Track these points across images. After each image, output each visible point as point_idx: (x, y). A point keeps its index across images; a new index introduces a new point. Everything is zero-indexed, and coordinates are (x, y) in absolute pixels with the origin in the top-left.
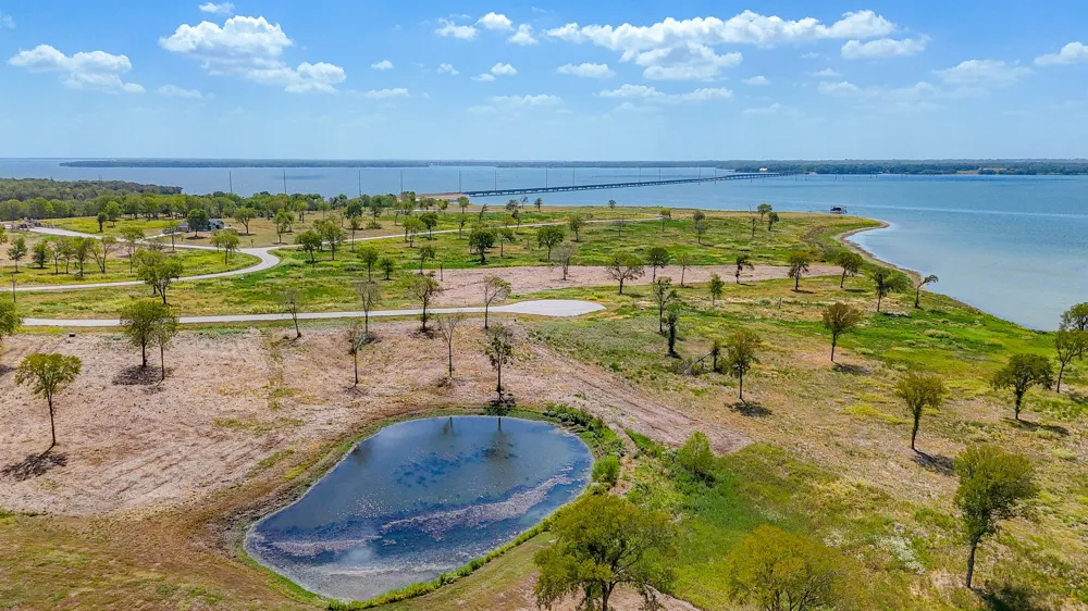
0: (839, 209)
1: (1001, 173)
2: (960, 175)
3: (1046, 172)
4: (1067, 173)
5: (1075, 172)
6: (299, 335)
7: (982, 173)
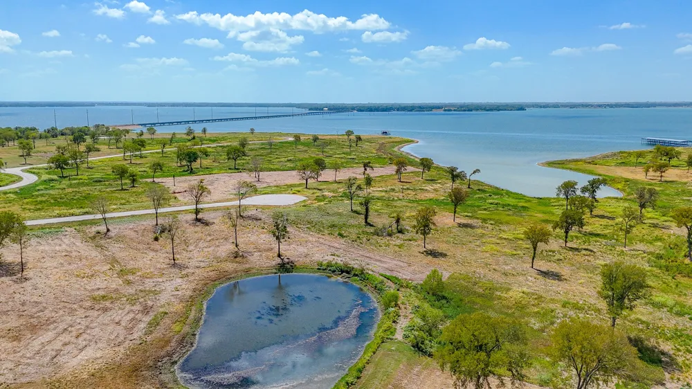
0: (386, 133)
1: (454, 110)
2: (434, 111)
3: (477, 110)
4: (488, 110)
5: (491, 110)
6: (108, 230)
7: (445, 110)
